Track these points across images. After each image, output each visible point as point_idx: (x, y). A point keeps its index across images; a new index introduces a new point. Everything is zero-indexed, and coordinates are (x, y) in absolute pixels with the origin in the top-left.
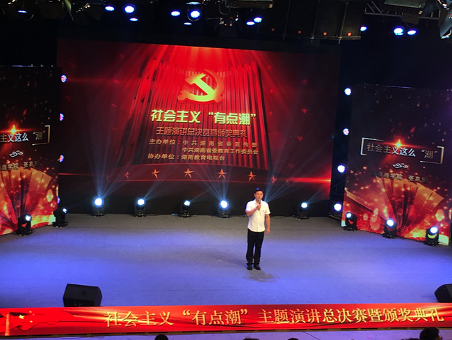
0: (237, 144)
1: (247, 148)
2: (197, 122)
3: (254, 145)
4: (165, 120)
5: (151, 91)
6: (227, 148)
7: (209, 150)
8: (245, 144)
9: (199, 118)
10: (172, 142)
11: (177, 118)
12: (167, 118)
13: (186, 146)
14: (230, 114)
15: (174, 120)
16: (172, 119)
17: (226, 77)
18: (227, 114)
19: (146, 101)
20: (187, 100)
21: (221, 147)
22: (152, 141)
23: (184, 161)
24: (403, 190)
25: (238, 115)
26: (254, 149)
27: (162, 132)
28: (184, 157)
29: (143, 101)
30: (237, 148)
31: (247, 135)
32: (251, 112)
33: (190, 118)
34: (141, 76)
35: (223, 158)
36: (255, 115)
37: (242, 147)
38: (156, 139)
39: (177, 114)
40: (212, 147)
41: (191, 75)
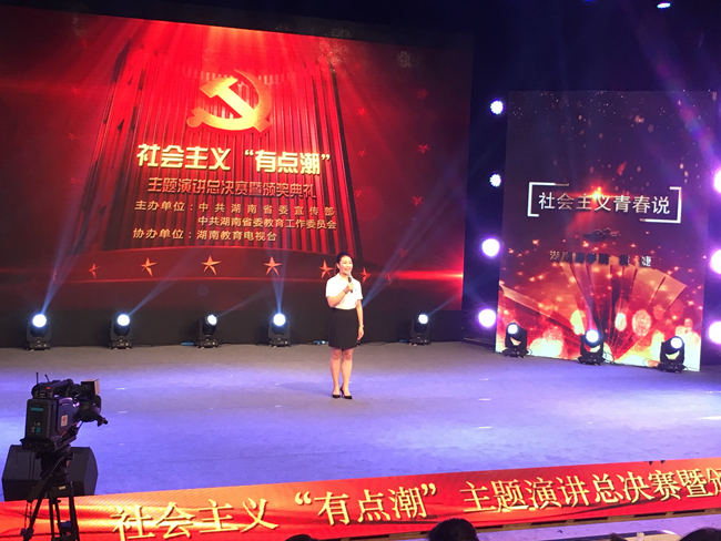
0: (299, 210)
1: (316, 218)
2: (224, 168)
3: (329, 211)
4: (163, 165)
5: (136, 109)
6: (280, 217)
7: (247, 222)
8: (313, 210)
9: (227, 161)
10: (179, 206)
11: (186, 161)
12: (166, 160)
13: (205, 213)
14: (284, 153)
15: (180, 165)
16: (177, 163)
17: (274, 86)
18: (279, 154)
19: (127, 126)
20: (205, 127)
21: (270, 216)
22: (141, 205)
23: (202, 242)
24: (609, 276)
25: (298, 157)
26: (328, 219)
27: (158, 187)
28: (202, 234)
29: (120, 127)
30: (298, 217)
31: (315, 193)
32: (321, 151)
33: (211, 160)
34: (116, 80)
35: (272, 236)
36: (328, 156)
37: (307, 216)
38: (147, 201)
39: (186, 153)
40: (252, 216)
41: (211, 80)
